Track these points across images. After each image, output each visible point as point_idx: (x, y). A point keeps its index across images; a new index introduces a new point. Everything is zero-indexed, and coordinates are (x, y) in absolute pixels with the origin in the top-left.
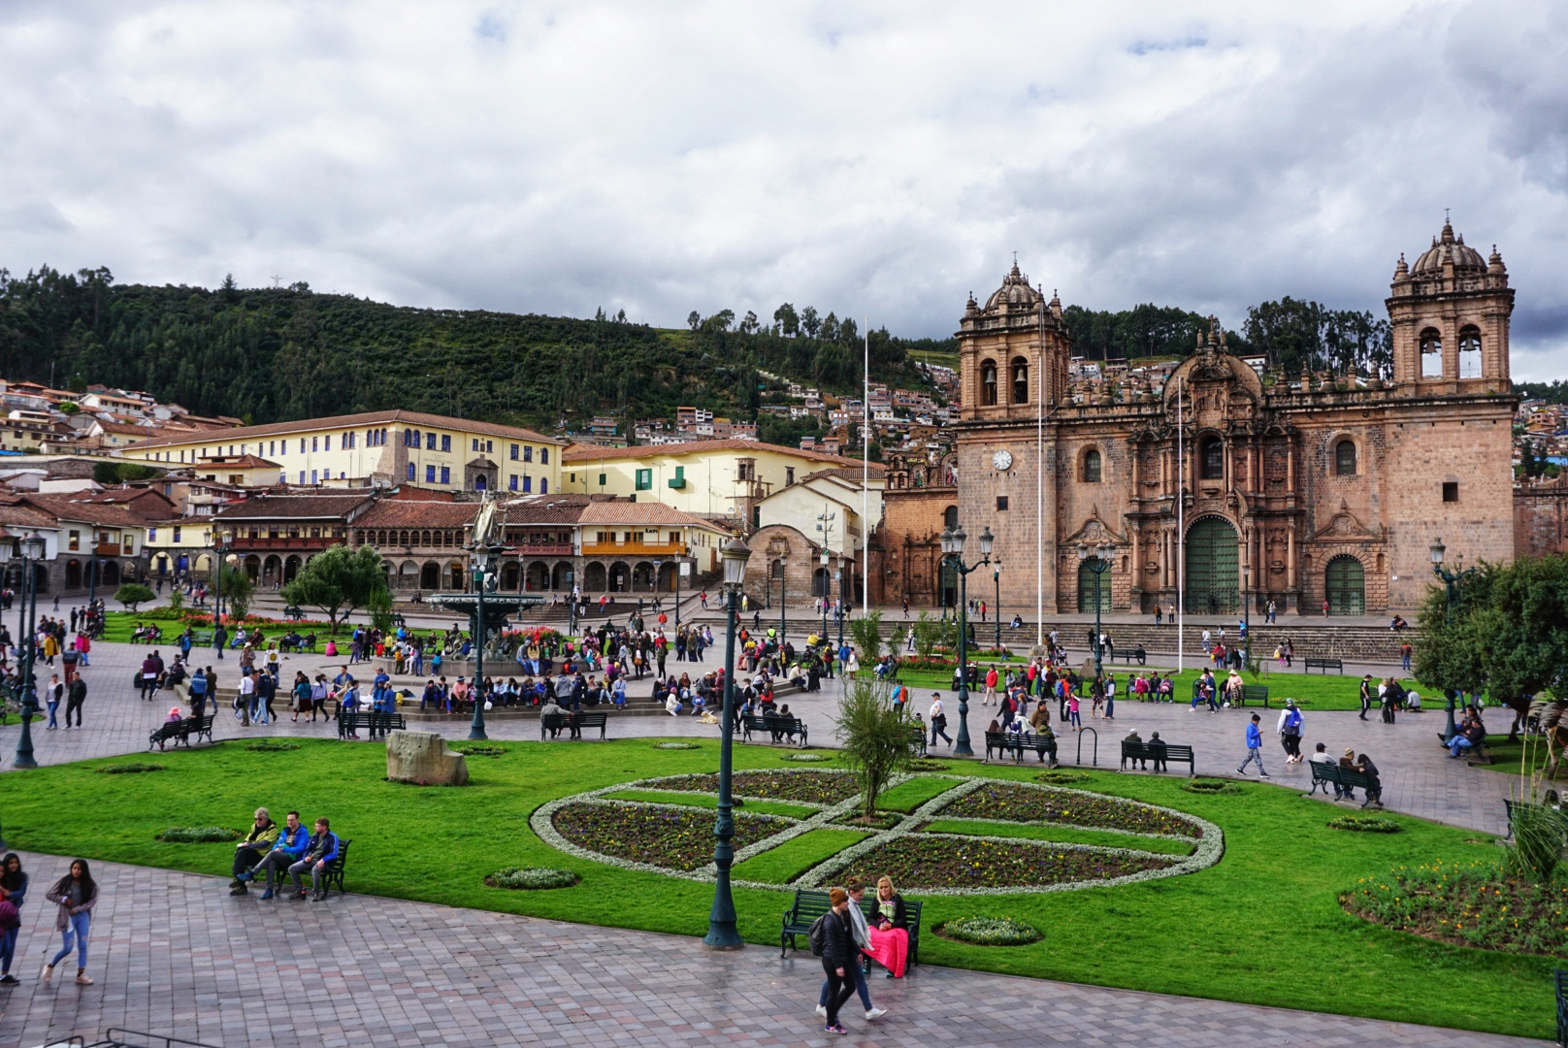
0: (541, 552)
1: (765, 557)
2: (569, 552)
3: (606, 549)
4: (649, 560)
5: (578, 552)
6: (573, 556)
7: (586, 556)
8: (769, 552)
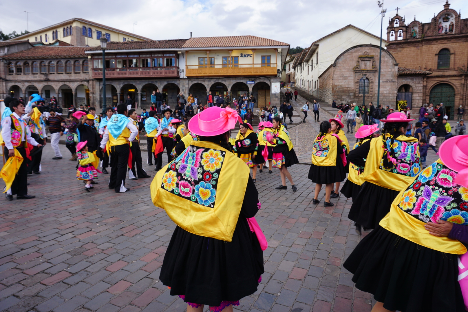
0: (152, 75)
1: (352, 74)
2: (175, 75)
3: (207, 72)
4: (243, 81)
5: (183, 75)
6: (178, 78)
7: (190, 78)
8: (357, 70)
